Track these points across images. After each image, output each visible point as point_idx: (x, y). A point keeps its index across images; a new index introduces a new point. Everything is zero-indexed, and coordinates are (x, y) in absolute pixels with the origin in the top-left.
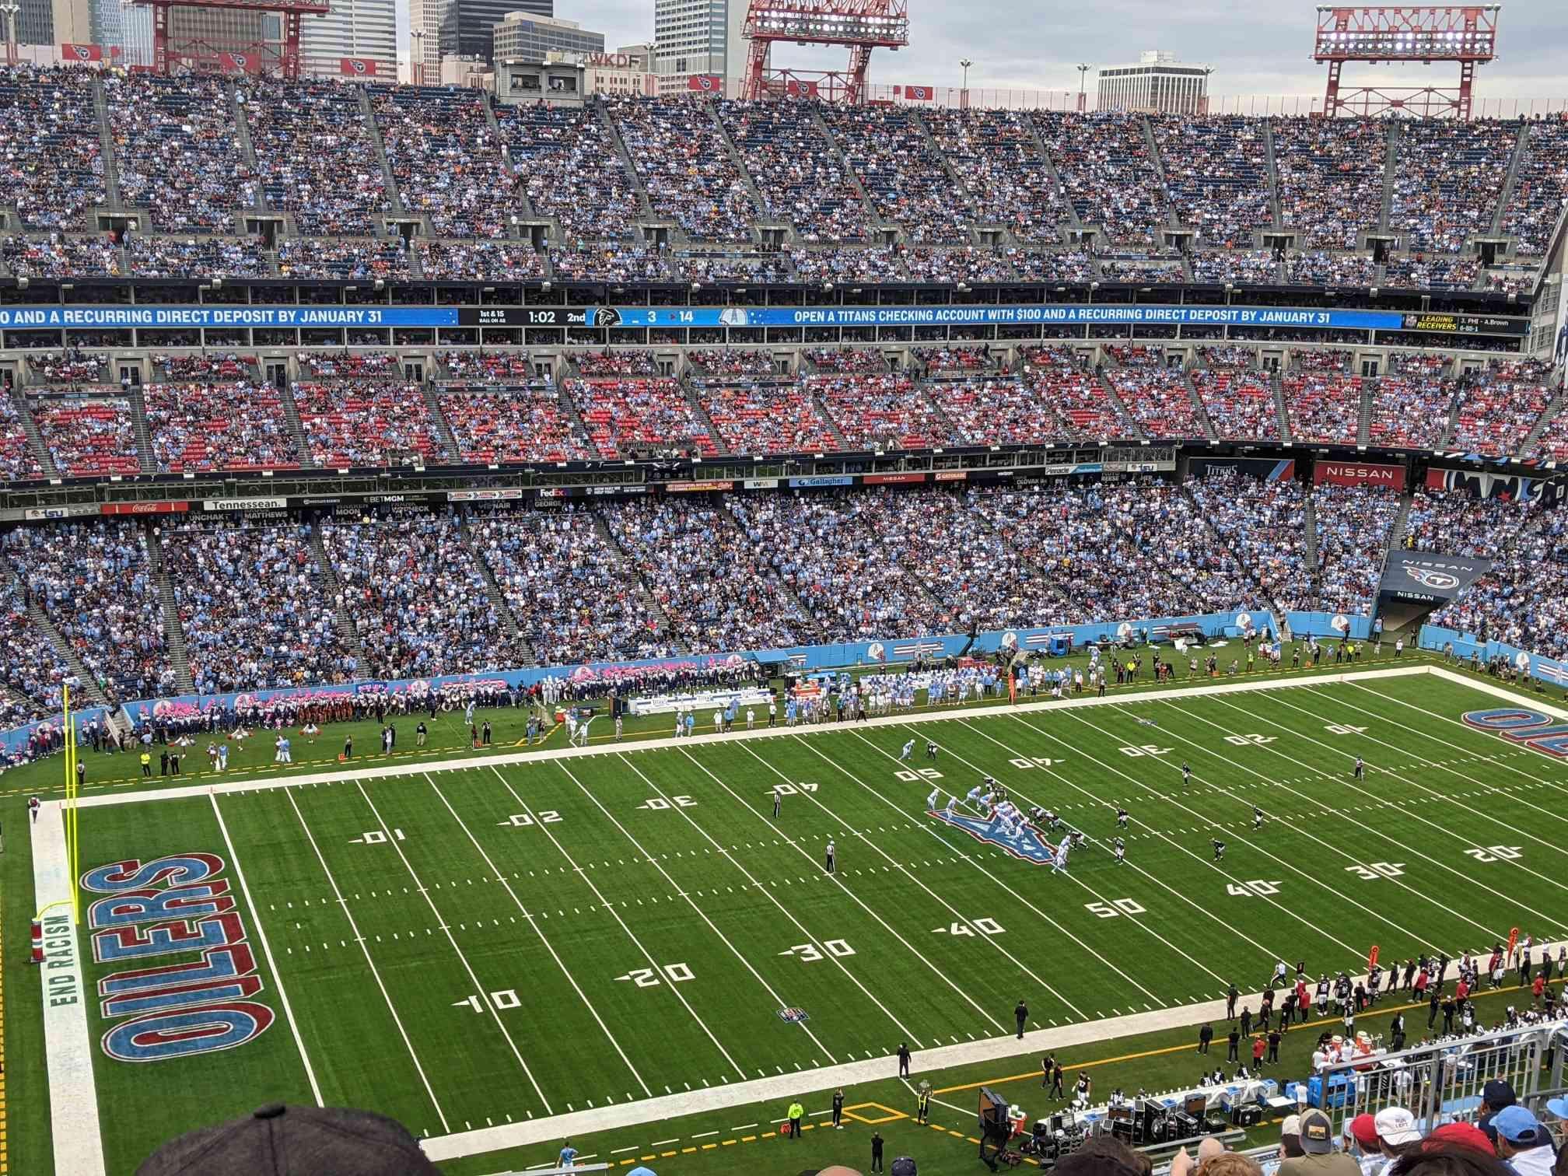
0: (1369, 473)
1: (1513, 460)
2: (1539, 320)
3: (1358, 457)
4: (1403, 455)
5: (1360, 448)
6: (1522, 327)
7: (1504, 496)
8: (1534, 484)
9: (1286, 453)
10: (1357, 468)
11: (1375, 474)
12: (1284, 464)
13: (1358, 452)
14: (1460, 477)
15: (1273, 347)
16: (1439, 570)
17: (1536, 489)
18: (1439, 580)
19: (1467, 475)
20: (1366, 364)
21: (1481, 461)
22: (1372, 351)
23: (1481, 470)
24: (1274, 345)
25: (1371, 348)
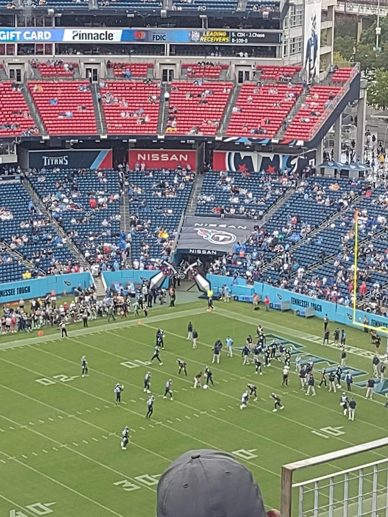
0: (170, 157)
1: (273, 141)
2: (289, 33)
3: (159, 144)
4: (192, 141)
5: (159, 137)
6: (276, 38)
7: (271, 169)
8: (291, 159)
9: (104, 144)
10: (160, 153)
11: (174, 158)
12: (104, 153)
13: (159, 140)
14: (237, 156)
15: (92, 60)
16: (223, 229)
17: (292, 163)
18: (222, 238)
19: (243, 155)
20: (165, 71)
21: (250, 143)
22: (168, 61)
23: (252, 150)
24: (92, 58)
25: (167, 58)
